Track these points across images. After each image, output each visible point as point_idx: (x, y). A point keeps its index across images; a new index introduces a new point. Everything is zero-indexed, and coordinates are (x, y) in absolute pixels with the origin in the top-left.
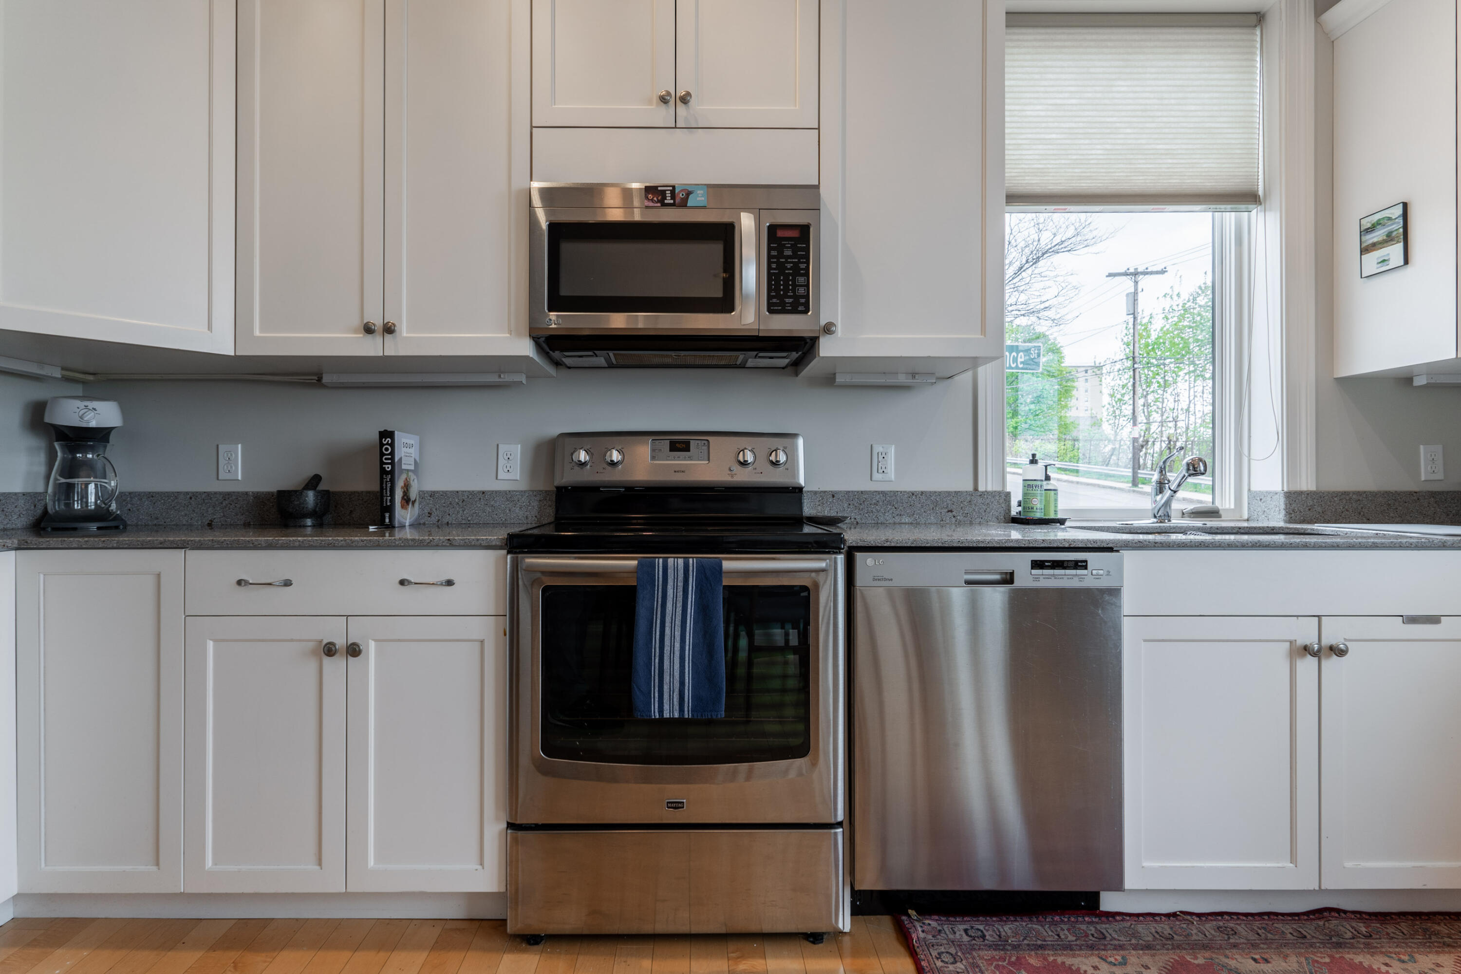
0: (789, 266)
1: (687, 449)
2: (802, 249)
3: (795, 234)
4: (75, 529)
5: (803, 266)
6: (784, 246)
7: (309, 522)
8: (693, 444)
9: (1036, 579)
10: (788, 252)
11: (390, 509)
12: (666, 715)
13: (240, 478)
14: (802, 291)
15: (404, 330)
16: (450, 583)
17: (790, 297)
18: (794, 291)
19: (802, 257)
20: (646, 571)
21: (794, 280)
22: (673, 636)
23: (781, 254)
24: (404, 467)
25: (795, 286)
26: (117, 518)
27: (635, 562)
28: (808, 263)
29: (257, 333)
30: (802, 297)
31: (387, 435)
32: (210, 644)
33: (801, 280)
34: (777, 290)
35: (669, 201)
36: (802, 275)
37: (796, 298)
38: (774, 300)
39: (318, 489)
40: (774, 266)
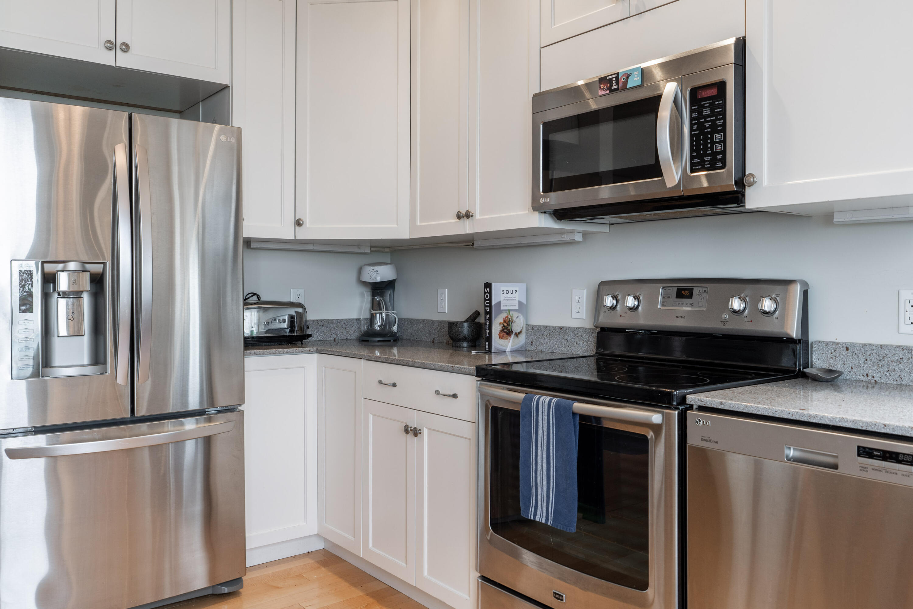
0: (707, 125)
1: (690, 296)
2: (718, 106)
3: (714, 92)
4: (368, 341)
5: (719, 123)
6: (703, 107)
7: (465, 344)
8: (696, 291)
9: (864, 469)
10: (707, 112)
11: (489, 339)
12: (537, 519)
13: (446, 312)
14: (719, 147)
15: (478, 216)
16: (455, 396)
17: (708, 155)
18: (712, 148)
19: (719, 113)
20: (528, 402)
21: (712, 138)
22: (542, 458)
23: (700, 113)
24: (502, 308)
25: (713, 143)
26: (393, 334)
27: (522, 396)
28: (724, 119)
29: (418, 224)
30: (719, 153)
31: (488, 285)
32: (371, 416)
33: (718, 137)
34: (698, 150)
35: (615, 87)
36: (719, 131)
37: (714, 154)
38: (696, 160)
39: (476, 321)
40: (695, 127)
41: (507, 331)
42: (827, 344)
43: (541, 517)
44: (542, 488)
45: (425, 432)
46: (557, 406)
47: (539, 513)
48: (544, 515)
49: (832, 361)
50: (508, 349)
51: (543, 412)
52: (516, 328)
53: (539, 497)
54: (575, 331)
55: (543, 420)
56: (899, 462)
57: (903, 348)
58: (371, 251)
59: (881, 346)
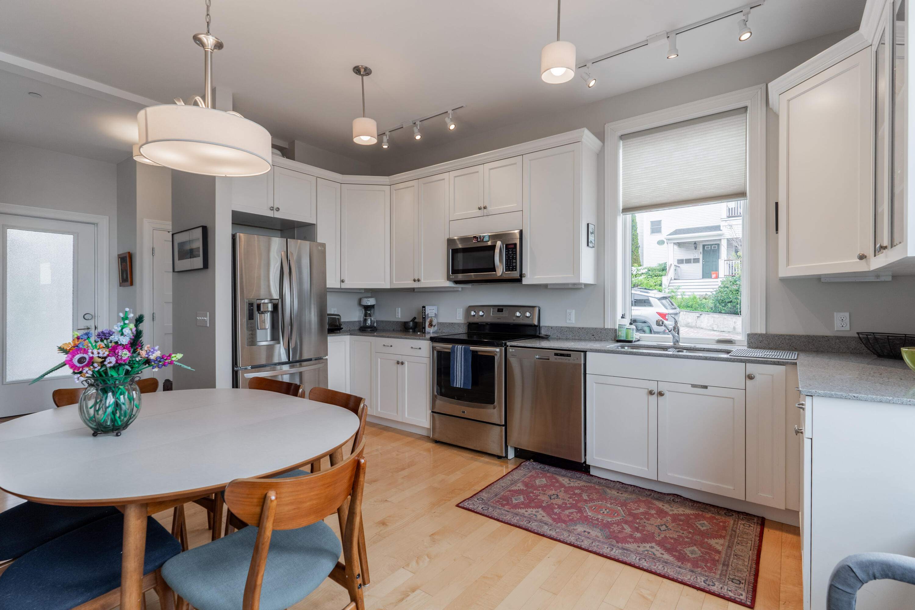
0: (511, 257)
1: (502, 311)
2: (514, 251)
3: (513, 246)
4: (365, 330)
5: (515, 256)
6: (509, 251)
7: (411, 330)
8: (504, 309)
9: (556, 359)
10: (511, 252)
11: (424, 328)
12: (457, 386)
13: (399, 317)
14: (514, 264)
15: (422, 281)
16: (420, 348)
17: (511, 266)
18: (512, 264)
19: (514, 253)
20: (453, 349)
21: (512, 262)
22: (459, 366)
23: (508, 253)
24: (429, 316)
25: (512, 263)
26: (375, 327)
27: (451, 346)
28: (516, 255)
29: (394, 282)
30: (515, 266)
31: (424, 307)
32: (379, 359)
33: (514, 261)
34: (508, 264)
35: (479, 240)
36: (515, 259)
37: (513, 266)
38: (507, 268)
39: (415, 321)
40: (507, 257)
41: (431, 325)
42: (546, 327)
43: (459, 386)
44: (459, 376)
45: (406, 363)
46: (465, 348)
47: (457, 384)
48: (460, 385)
49: (547, 332)
50: (431, 332)
51: (459, 351)
52: (434, 323)
53: (458, 379)
54: (458, 324)
55: (459, 353)
56: (564, 356)
57: (567, 327)
58: (365, 292)
59: (561, 327)
